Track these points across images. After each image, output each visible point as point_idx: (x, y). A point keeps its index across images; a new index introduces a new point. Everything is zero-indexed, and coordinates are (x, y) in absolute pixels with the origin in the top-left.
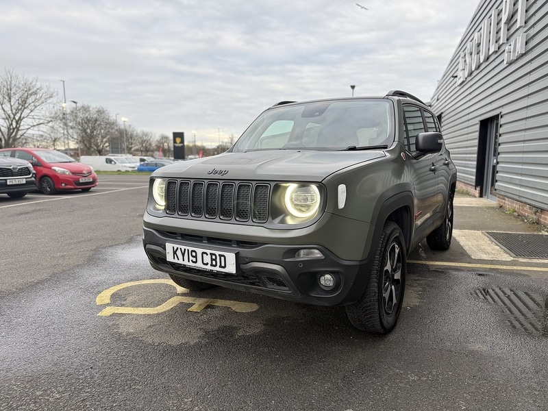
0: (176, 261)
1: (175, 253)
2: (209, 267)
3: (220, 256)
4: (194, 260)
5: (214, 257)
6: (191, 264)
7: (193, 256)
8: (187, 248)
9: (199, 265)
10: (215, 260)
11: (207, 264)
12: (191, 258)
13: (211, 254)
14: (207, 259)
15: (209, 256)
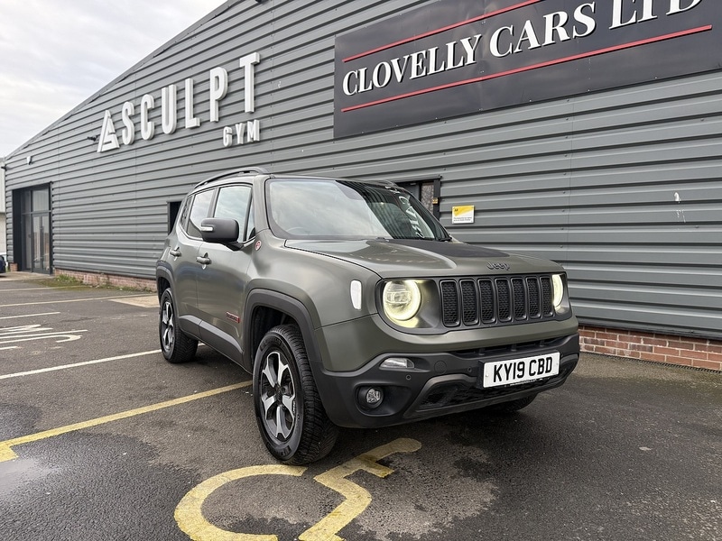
0: (498, 383)
1: (496, 373)
2: (536, 377)
3: (548, 359)
4: (521, 373)
5: (542, 363)
6: (517, 380)
7: (519, 370)
8: (513, 361)
9: (527, 377)
10: (543, 366)
11: (534, 374)
12: (518, 373)
13: (540, 360)
14: (535, 367)
15: (538, 363)
